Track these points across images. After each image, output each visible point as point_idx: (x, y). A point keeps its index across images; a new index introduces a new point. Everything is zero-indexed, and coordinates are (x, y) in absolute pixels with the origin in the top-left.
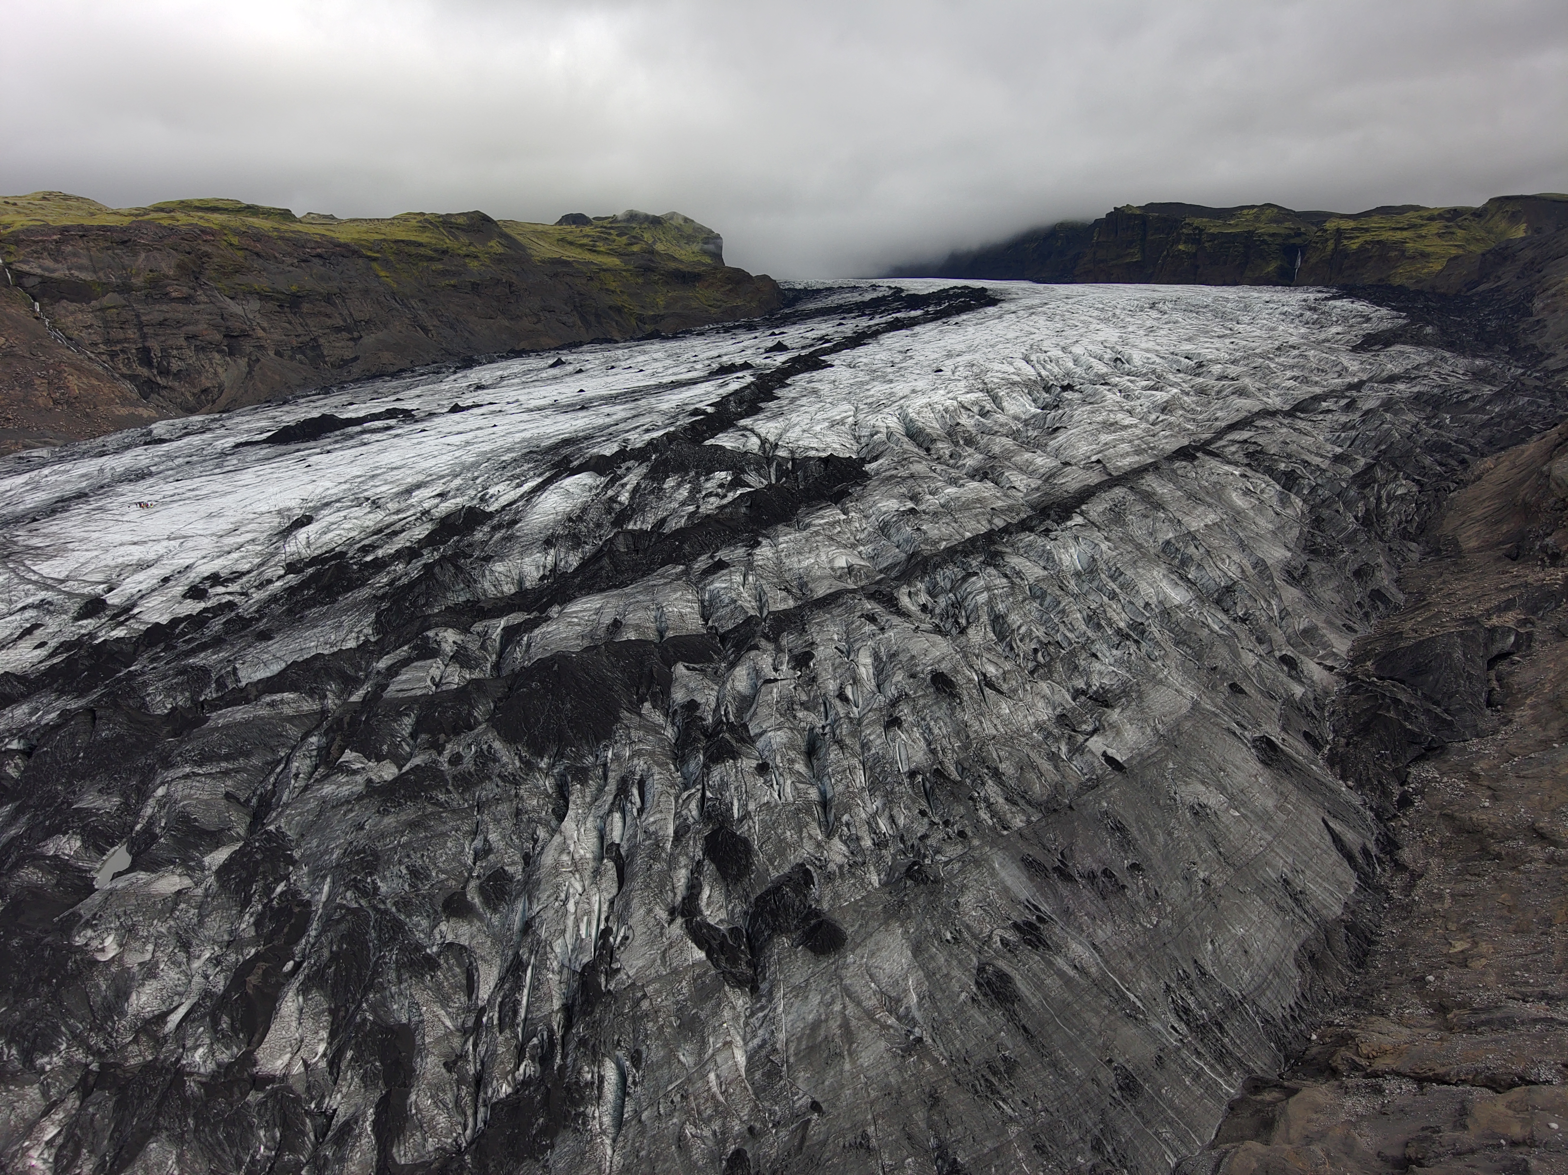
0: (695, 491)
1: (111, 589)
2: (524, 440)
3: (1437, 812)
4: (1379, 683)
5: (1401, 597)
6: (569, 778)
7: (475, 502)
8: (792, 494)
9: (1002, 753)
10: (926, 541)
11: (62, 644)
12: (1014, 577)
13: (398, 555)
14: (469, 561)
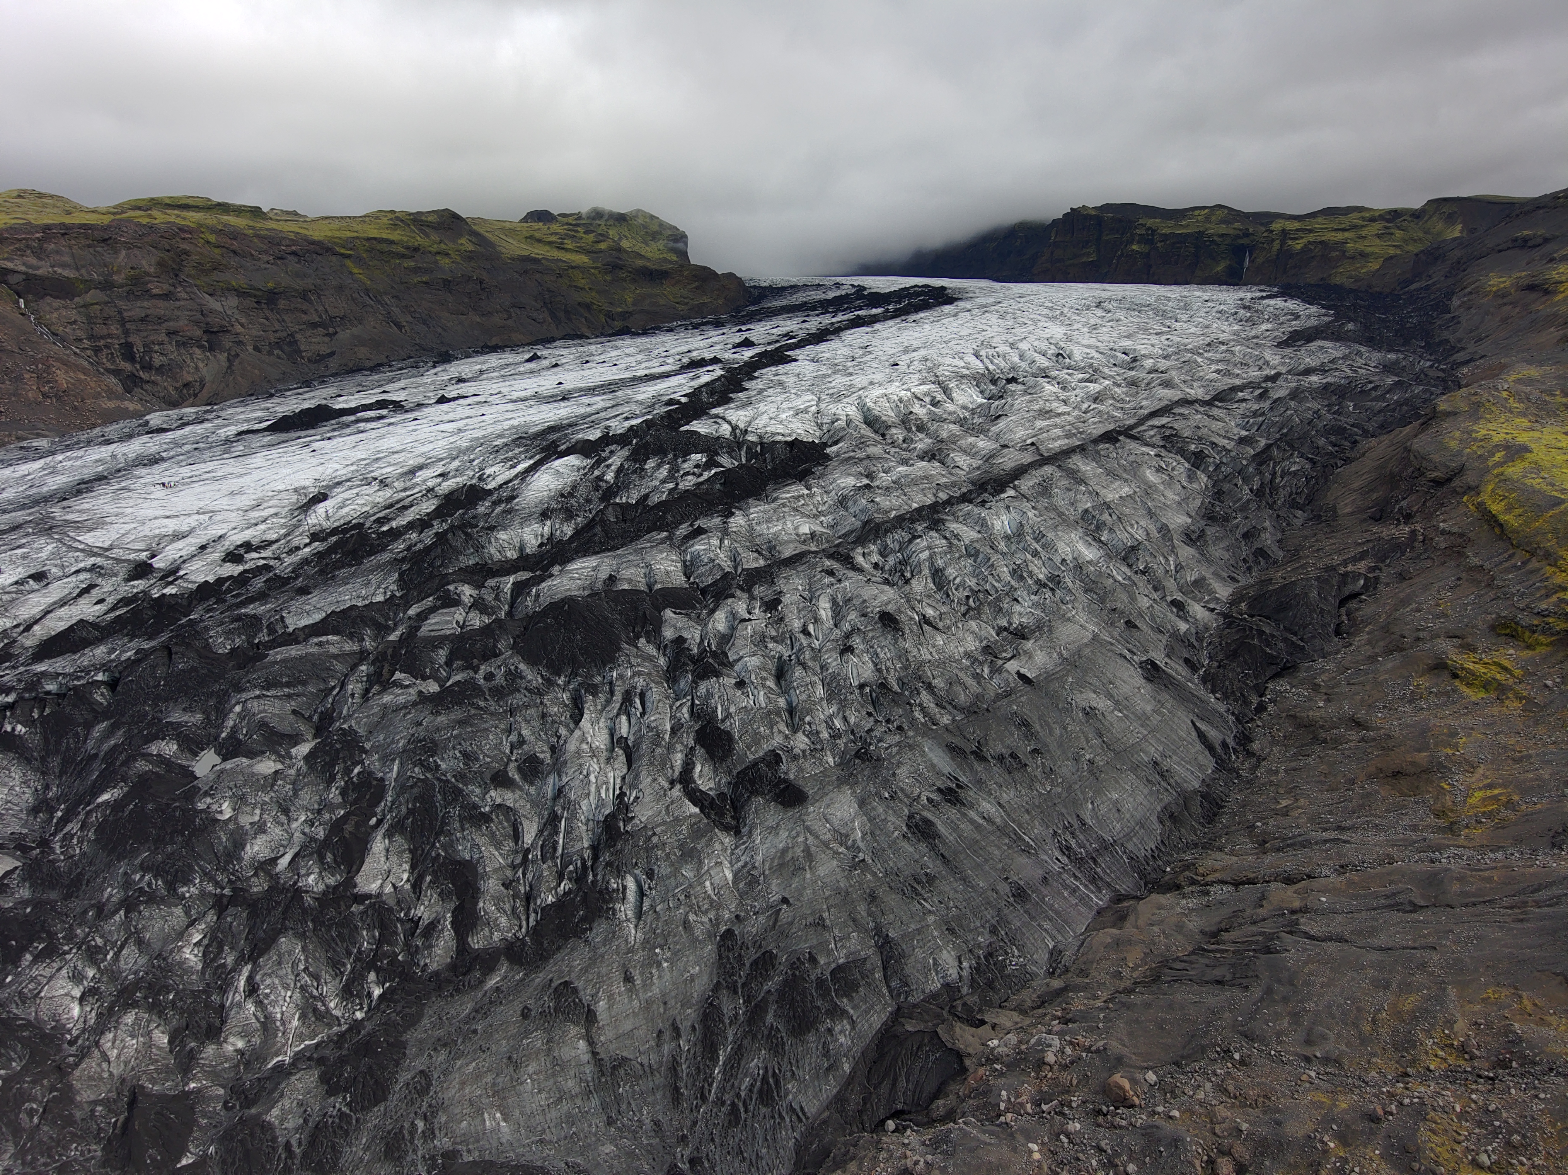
3: (1284, 714)
4: (1249, 619)
5: (1281, 554)
14: (475, 530)
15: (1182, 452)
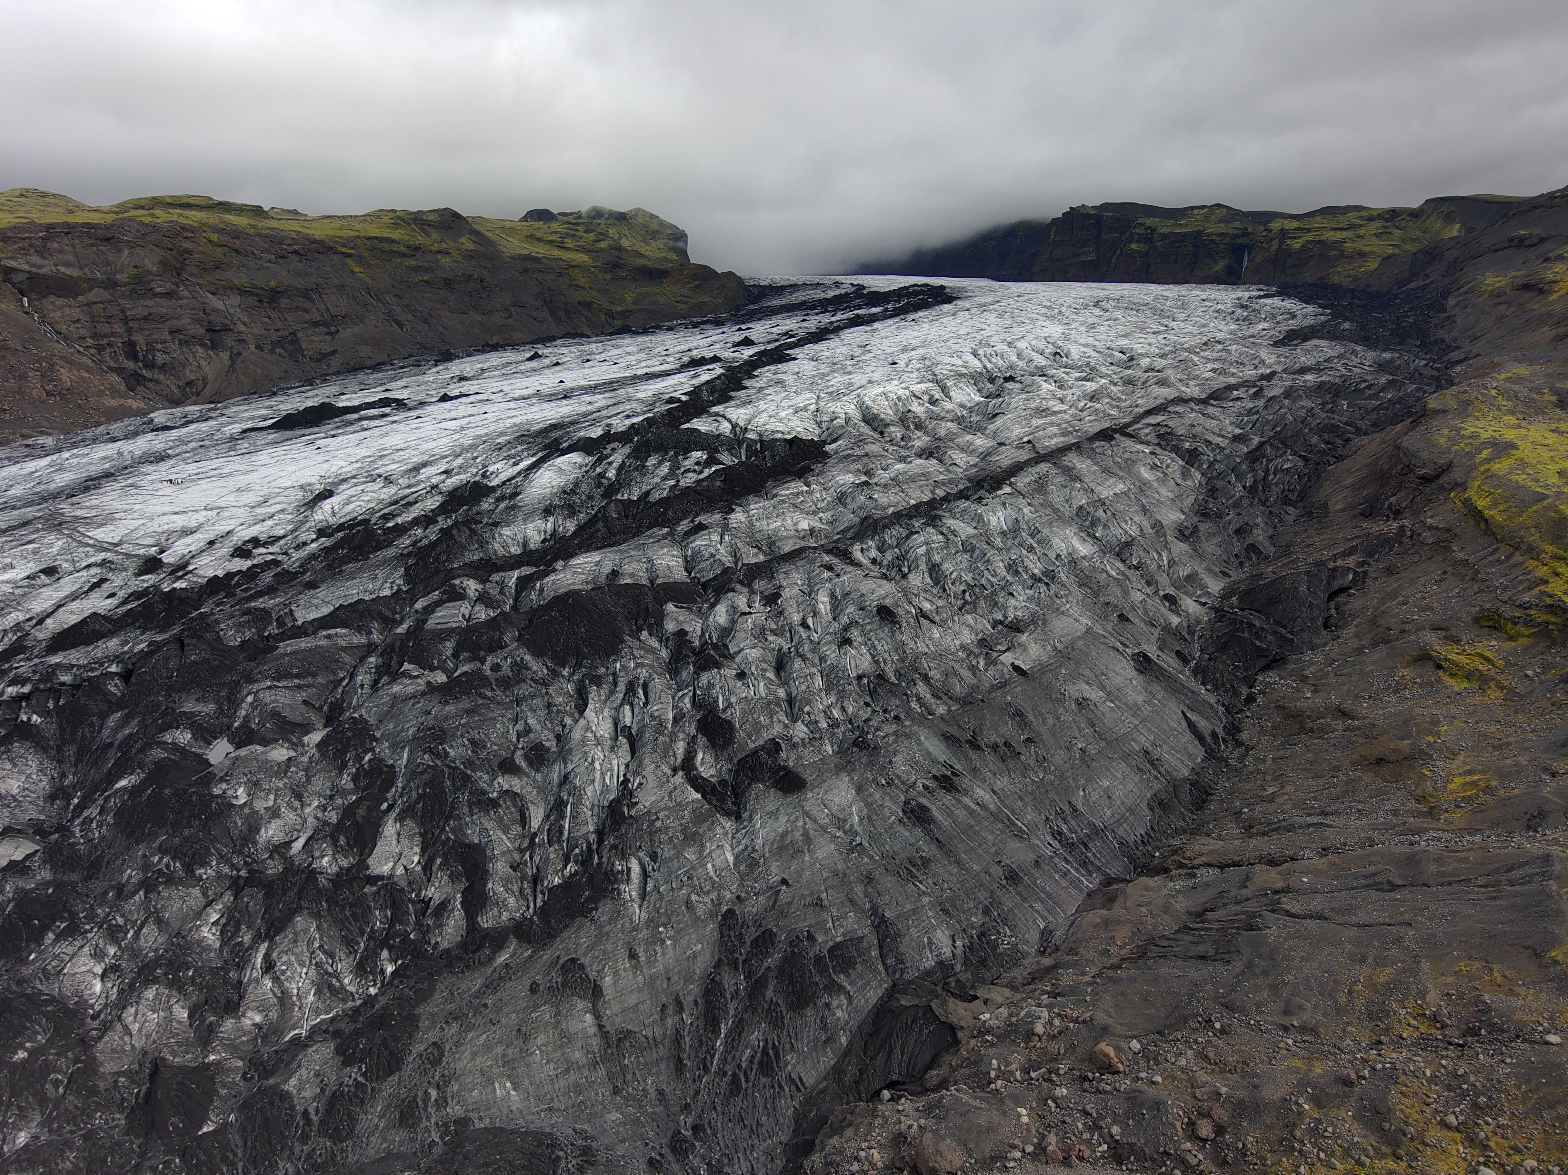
4: (1240, 613)
5: (1272, 549)
14: (479, 526)
15: (1176, 450)
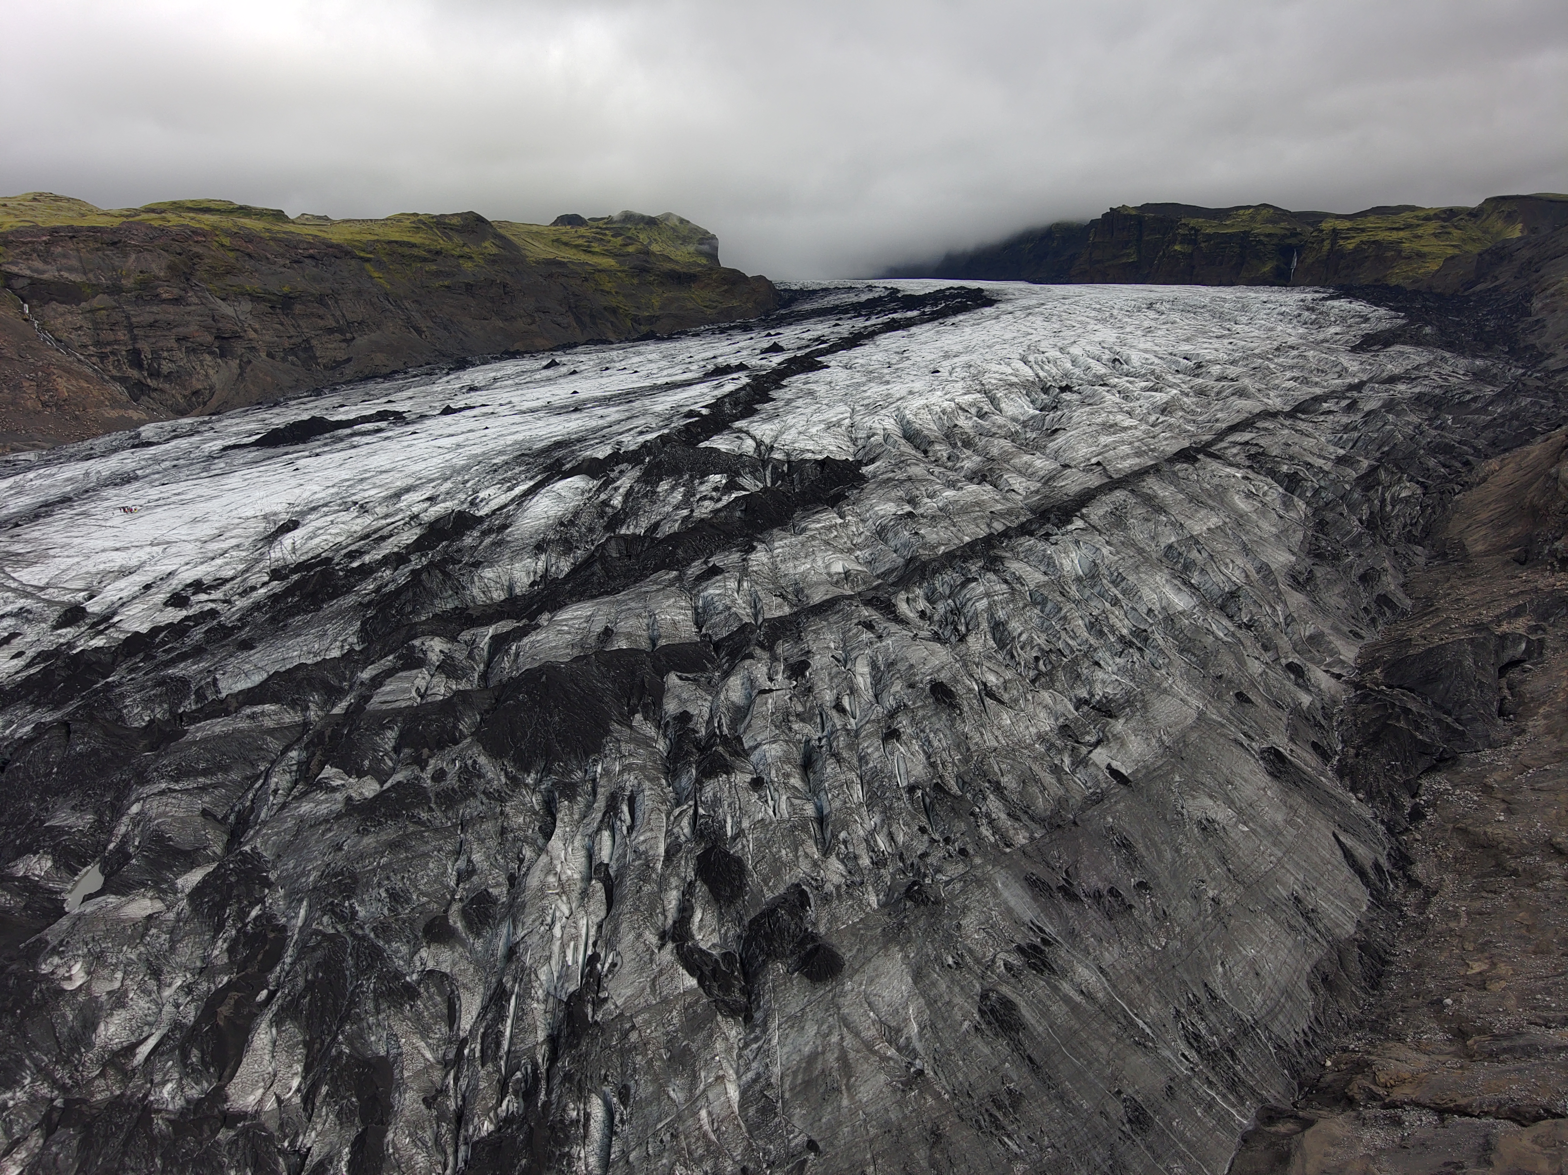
0: (689, 494)
1: (91, 597)
2: (516, 443)
3: (1450, 826)
4: (1388, 691)
5: (1409, 602)
6: (557, 794)
7: (465, 506)
8: (788, 497)
9: (1003, 766)
10: (924, 546)
11: (39, 654)
12: (1014, 582)
13: (385, 561)
14: (457, 568)
15: (1272, 474)
